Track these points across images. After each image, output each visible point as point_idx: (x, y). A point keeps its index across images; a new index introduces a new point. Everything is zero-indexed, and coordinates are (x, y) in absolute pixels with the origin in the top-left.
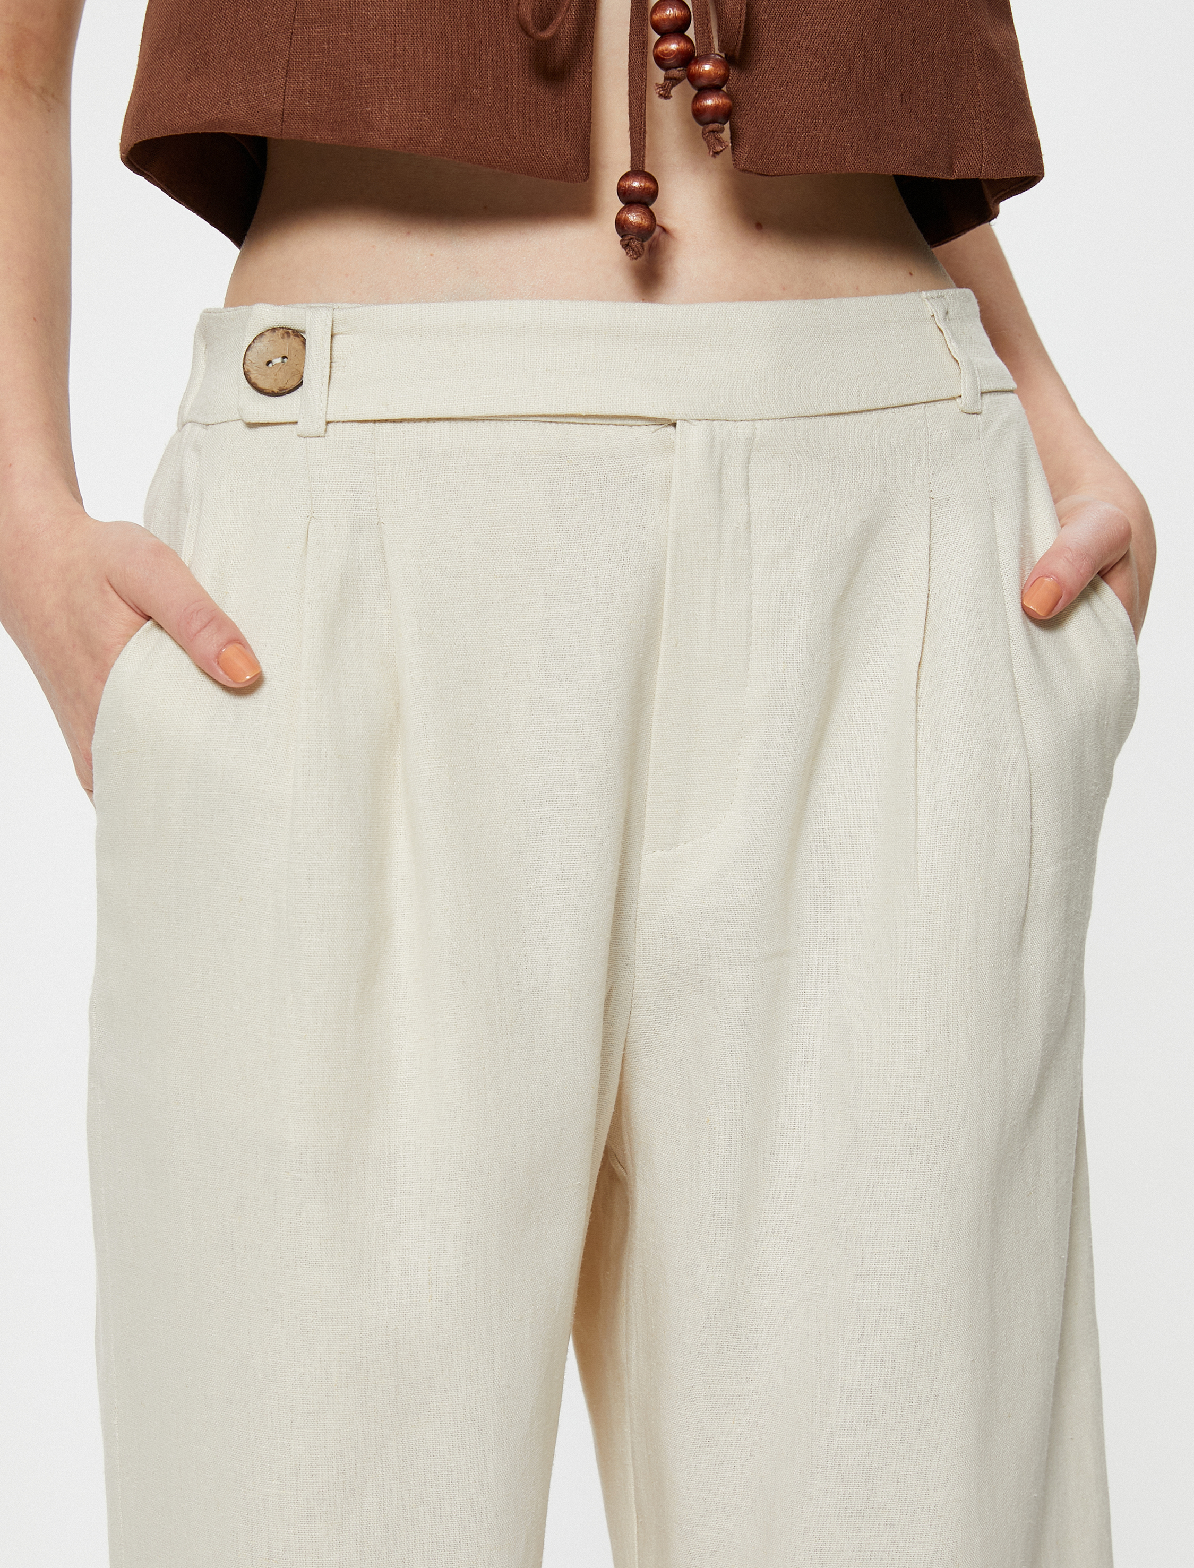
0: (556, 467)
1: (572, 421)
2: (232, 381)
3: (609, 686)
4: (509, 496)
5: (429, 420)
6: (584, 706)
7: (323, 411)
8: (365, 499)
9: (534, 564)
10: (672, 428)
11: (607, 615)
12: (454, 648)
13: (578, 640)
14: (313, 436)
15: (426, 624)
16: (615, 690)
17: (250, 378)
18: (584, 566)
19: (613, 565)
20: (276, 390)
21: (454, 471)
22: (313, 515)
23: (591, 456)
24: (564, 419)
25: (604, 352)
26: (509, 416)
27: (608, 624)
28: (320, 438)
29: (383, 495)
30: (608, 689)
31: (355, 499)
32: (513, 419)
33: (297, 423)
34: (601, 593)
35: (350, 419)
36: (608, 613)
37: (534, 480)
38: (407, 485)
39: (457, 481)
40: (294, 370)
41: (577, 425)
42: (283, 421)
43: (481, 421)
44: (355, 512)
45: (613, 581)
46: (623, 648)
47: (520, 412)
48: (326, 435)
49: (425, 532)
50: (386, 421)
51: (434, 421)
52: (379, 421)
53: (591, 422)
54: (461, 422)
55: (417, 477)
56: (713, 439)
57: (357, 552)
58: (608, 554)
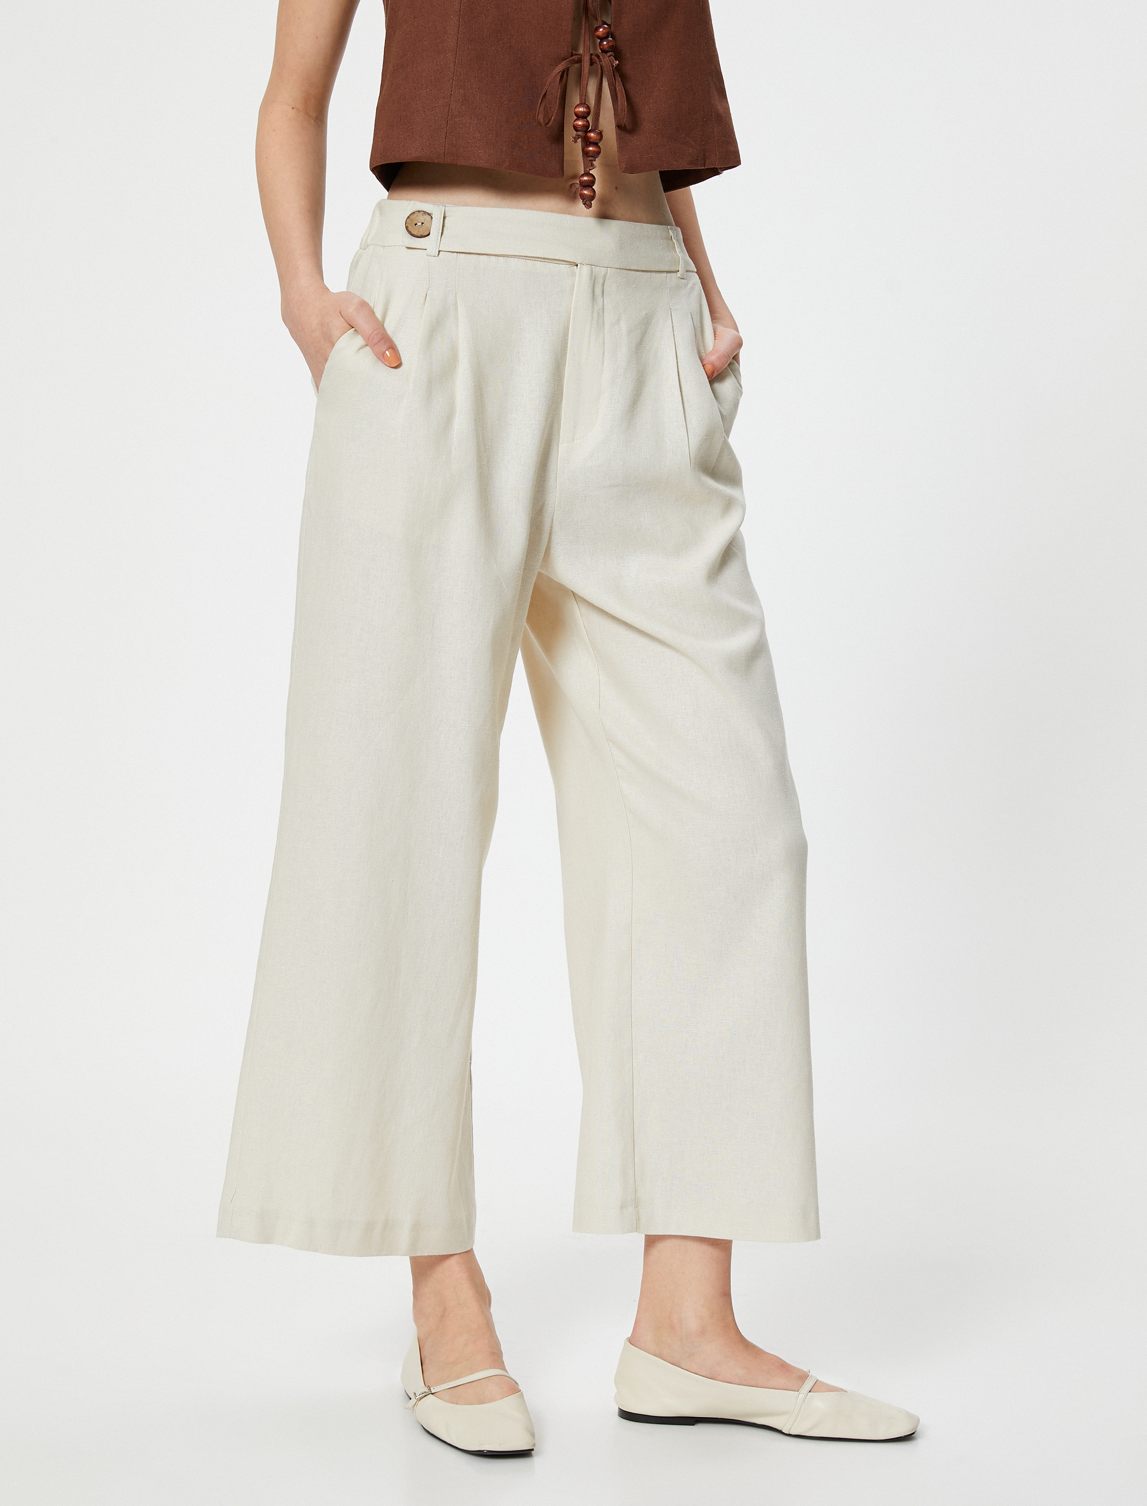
2: (402, 230)
10: (575, 267)
14: (435, 255)
17: (409, 230)
28: (438, 256)
33: (430, 249)
40: (426, 228)
42: (424, 248)
48: (441, 255)
49: (473, 299)
56: (592, 272)
57: (446, 304)
58: (547, 315)
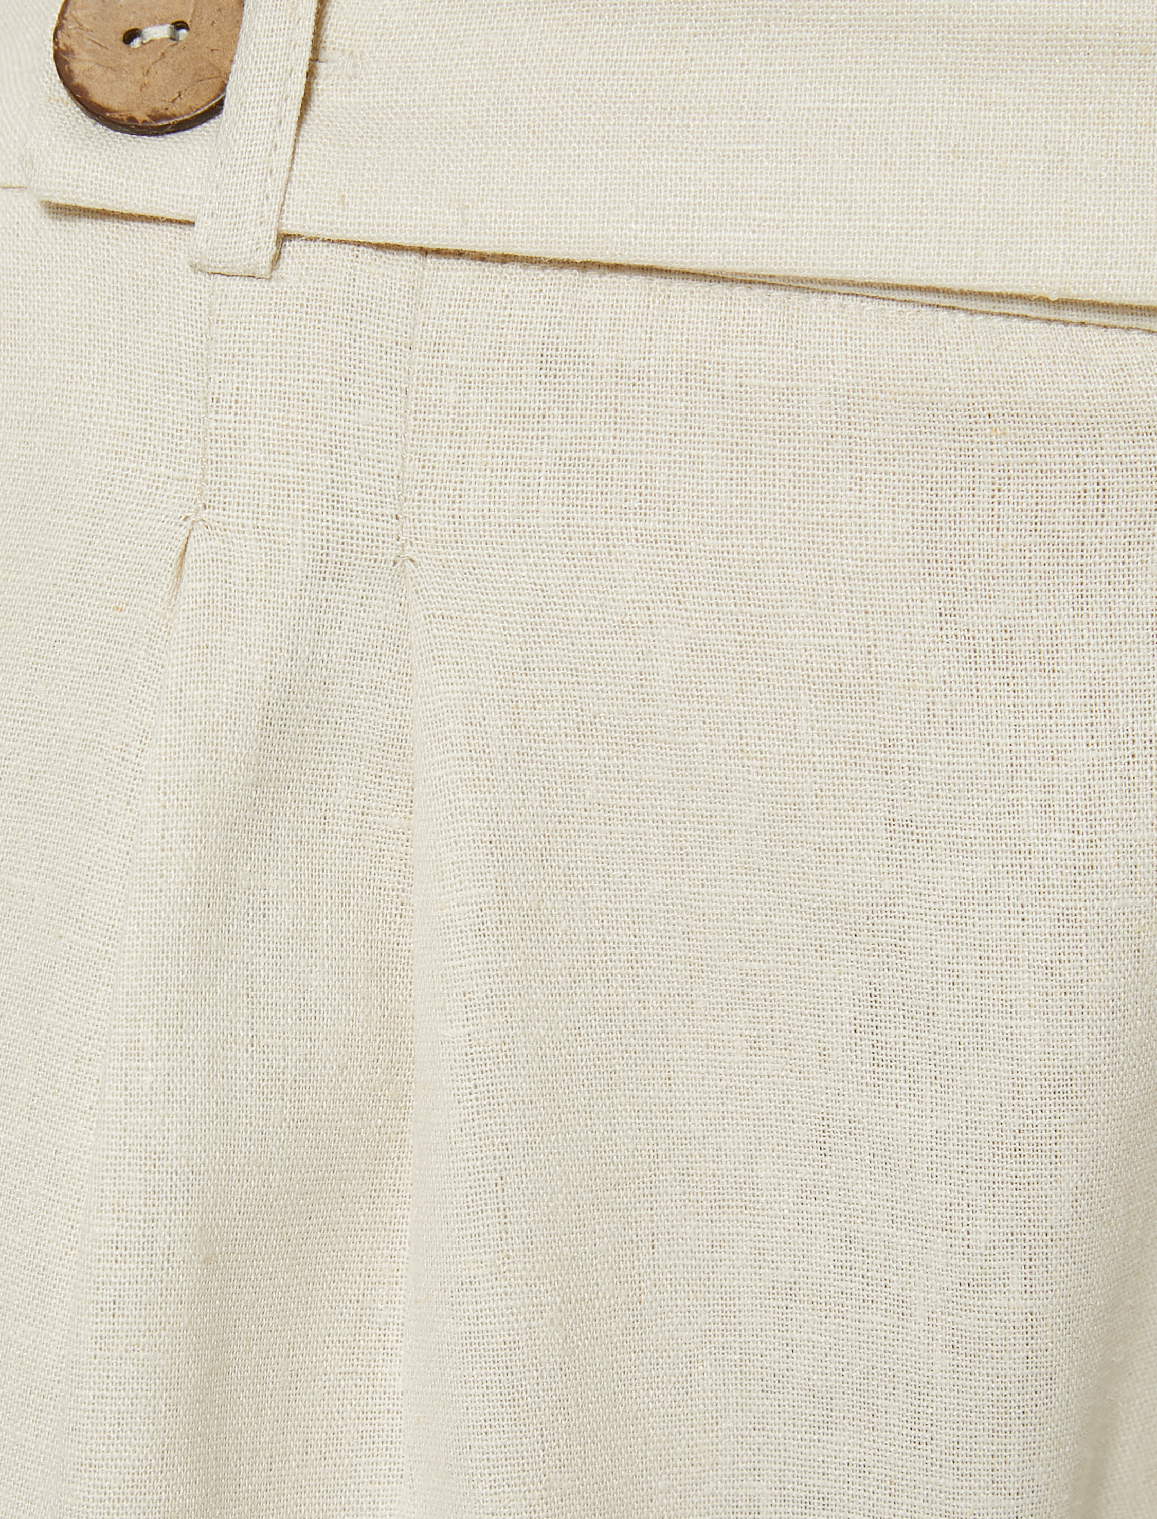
0: (953, 445)
1: (1016, 312)
2: (17, 69)
3: (1058, 1114)
4: (801, 518)
5: (585, 266)
6: (979, 1163)
7: (273, 200)
8: (365, 483)
9: (863, 728)
11: (1071, 904)
12: (601, 952)
13: (979, 968)
14: (235, 272)
15: (523, 879)
16: (1076, 1127)
17: (71, 71)
18: (1013, 748)
19: (1101, 754)
20: (141, 116)
21: (644, 428)
22: (204, 514)
23: (1063, 420)
24: (992, 304)
25: (1134, 107)
26: (826, 282)
27: (1072, 931)
28: (255, 282)
29: (420, 476)
30: (1053, 1121)
31: (336, 478)
32: (838, 289)
33: (191, 224)
34: (1058, 835)
35: (349, 236)
36: (1074, 897)
37: (884, 477)
38: (496, 452)
39: (650, 457)
40: (204, 64)
41: (1030, 325)
42: (148, 213)
43: (743, 286)
44: (329, 518)
45: (1098, 802)
46: (1111, 1004)
47: (860, 274)
48: (274, 274)
49: (540, 600)
50: (459, 254)
51: (602, 270)
52: (438, 252)
53: (1075, 319)
54: (682, 283)
55: (531, 434)
57: (326, 638)
58: (1089, 721)
